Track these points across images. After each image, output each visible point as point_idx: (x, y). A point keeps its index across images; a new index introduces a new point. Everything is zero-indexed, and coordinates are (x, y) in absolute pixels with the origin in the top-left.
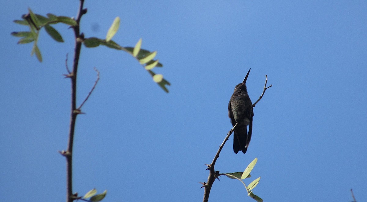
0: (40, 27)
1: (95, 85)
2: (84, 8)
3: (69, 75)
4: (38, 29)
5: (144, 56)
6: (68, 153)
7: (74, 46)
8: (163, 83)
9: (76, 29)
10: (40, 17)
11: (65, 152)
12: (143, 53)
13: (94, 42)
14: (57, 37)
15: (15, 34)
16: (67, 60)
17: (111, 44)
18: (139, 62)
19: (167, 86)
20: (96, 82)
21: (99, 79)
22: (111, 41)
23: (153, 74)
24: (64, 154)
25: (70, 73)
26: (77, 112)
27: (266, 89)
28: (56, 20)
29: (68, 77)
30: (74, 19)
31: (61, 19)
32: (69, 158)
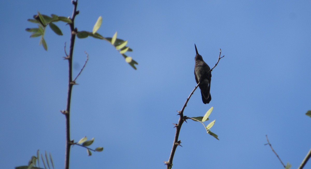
0: (46, 24)
1: (85, 64)
2: (77, 10)
3: (67, 57)
4: (44, 26)
5: (119, 43)
6: (66, 112)
7: (70, 37)
8: (133, 63)
9: (72, 25)
10: (46, 17)
11: (65, 112)
12: (119, 42)
13: (84, 35)
14: (58, 31)
15: (28, 30)
16: (65, 47)
17: (97, 36)
18: (116, 48)
19: (135, 65)
20: (86, 62)
21: (88, 60)
22: (96, 34)
23: (125, 56)
24: (64, 113)
25: (67, 56)
26: (73, 83)
28: (57, 19)
29: (66, 59)
30: (70, 18)
31: (61, 19)
32: (68, 116)
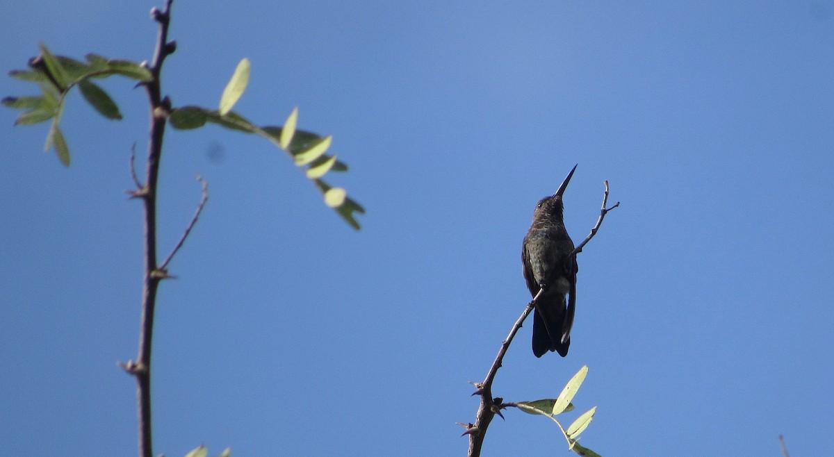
0: (69, 85)
1: (199, 213)
2: (169, 40)
3: (139, 192)
4: (62, 90)
5: (305, 145)
6: (140, 367)
7: (150, 127)
8: (349, 208)
9: (153, 88)
10: (68, 63)
11: (134, 366)
12: (304, 140)
13: (194, 117)
14: (108, 107)
15: (10, 101)
16: (133, 158)
17: (232, 121)
18: (294, 160)
19: (356, 215)
20: (201, 207)
21: (206, 199)
22: (231, 114)
23: (324, 186)
24: (133, 370)
25: (141, 187)
26: (159, 274)
27: (604, 212)
28: (106, 68)
29: (136, 196)
30: (147, 66)
31: (117, 68)
32: (144, 379)
